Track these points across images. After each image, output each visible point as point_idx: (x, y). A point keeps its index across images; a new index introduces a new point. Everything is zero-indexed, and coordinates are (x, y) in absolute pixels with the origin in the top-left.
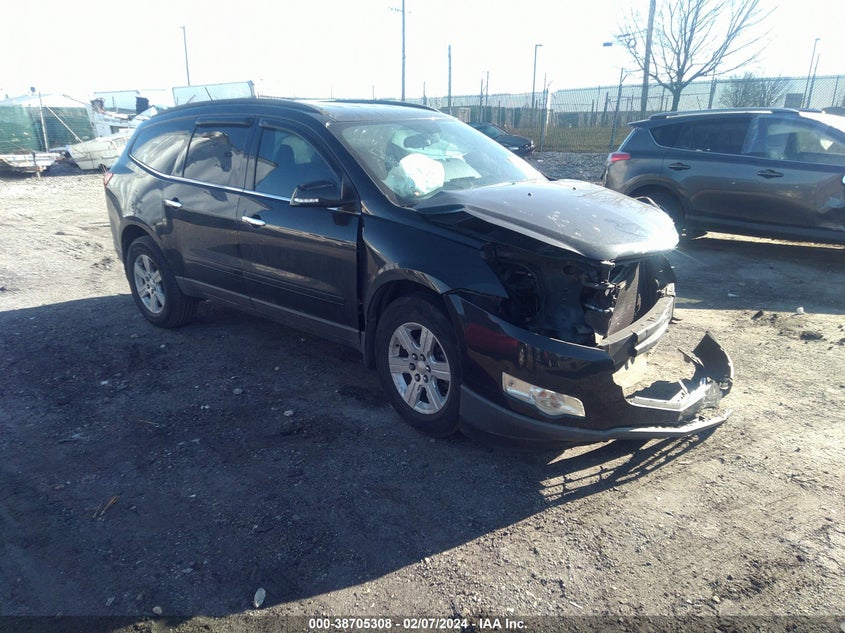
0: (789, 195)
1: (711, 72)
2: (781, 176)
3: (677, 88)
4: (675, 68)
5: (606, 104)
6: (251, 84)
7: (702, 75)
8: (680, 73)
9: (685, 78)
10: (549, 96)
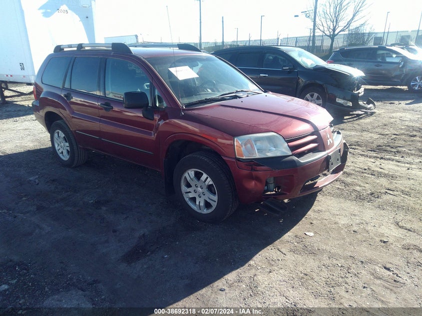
0: (383, 72)
1: (347, 30)
2: (381, 66)
3: (332, 37)
4: (332, 27)
5: (296, 43)
6: (137, 36)
7: (343, 31)
8: (334, 30)
9: (336, 32)
10: (280, 40)
